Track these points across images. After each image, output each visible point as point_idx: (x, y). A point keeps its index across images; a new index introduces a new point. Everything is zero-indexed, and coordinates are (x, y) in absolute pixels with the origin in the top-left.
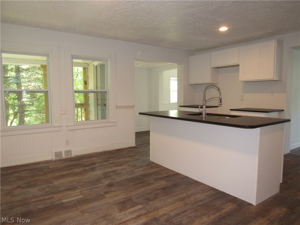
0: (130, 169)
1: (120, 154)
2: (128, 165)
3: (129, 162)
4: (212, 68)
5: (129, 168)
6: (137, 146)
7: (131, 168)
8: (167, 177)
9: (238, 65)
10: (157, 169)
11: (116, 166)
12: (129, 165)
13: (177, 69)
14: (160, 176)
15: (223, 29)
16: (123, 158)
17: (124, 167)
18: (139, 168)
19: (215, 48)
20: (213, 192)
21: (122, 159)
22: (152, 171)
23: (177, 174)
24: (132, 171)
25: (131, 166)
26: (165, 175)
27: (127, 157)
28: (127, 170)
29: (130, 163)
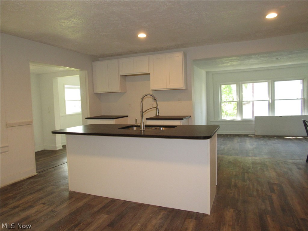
0: (49, 210)
1: (21, 190)
2: (42, 204)
3: (41, 199)
4: (121, 76)
5: (46, 208)
6: (39, 174)
7: (48, 208)
8: (104, 207)
9: (149, 74)
10: (85, 200)
11: (24, 210)
12: (44, 204)
13: (79, 75)
14: (96, 209)
15: (142, 35)
16: (28, 195)
17: (37, 208)
18: (60, 205)
19: (121, 55)
20: (164, 212)
21: (28, 197)
22: (80, 204)
23: (113, 201)
24: (52, 211)
25: (48, 204)
26: (100, 206)
27: (34, 193)
28: (45, 211)
29: (43, 201)
